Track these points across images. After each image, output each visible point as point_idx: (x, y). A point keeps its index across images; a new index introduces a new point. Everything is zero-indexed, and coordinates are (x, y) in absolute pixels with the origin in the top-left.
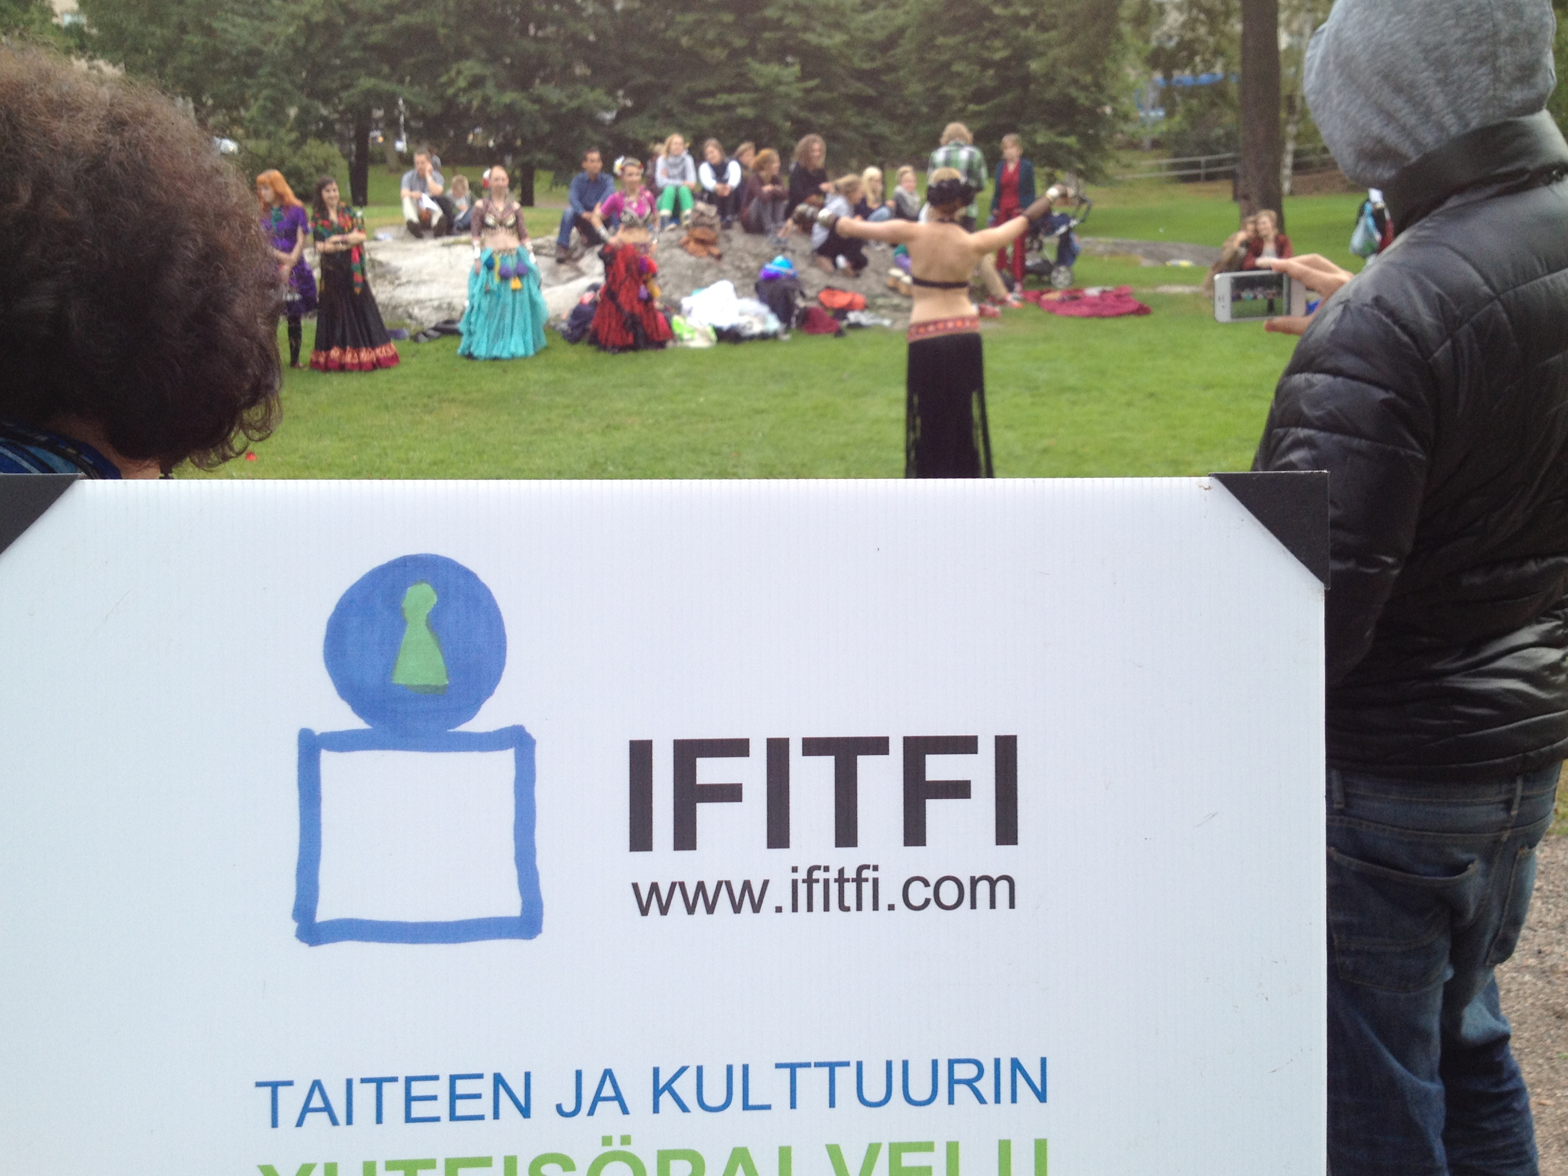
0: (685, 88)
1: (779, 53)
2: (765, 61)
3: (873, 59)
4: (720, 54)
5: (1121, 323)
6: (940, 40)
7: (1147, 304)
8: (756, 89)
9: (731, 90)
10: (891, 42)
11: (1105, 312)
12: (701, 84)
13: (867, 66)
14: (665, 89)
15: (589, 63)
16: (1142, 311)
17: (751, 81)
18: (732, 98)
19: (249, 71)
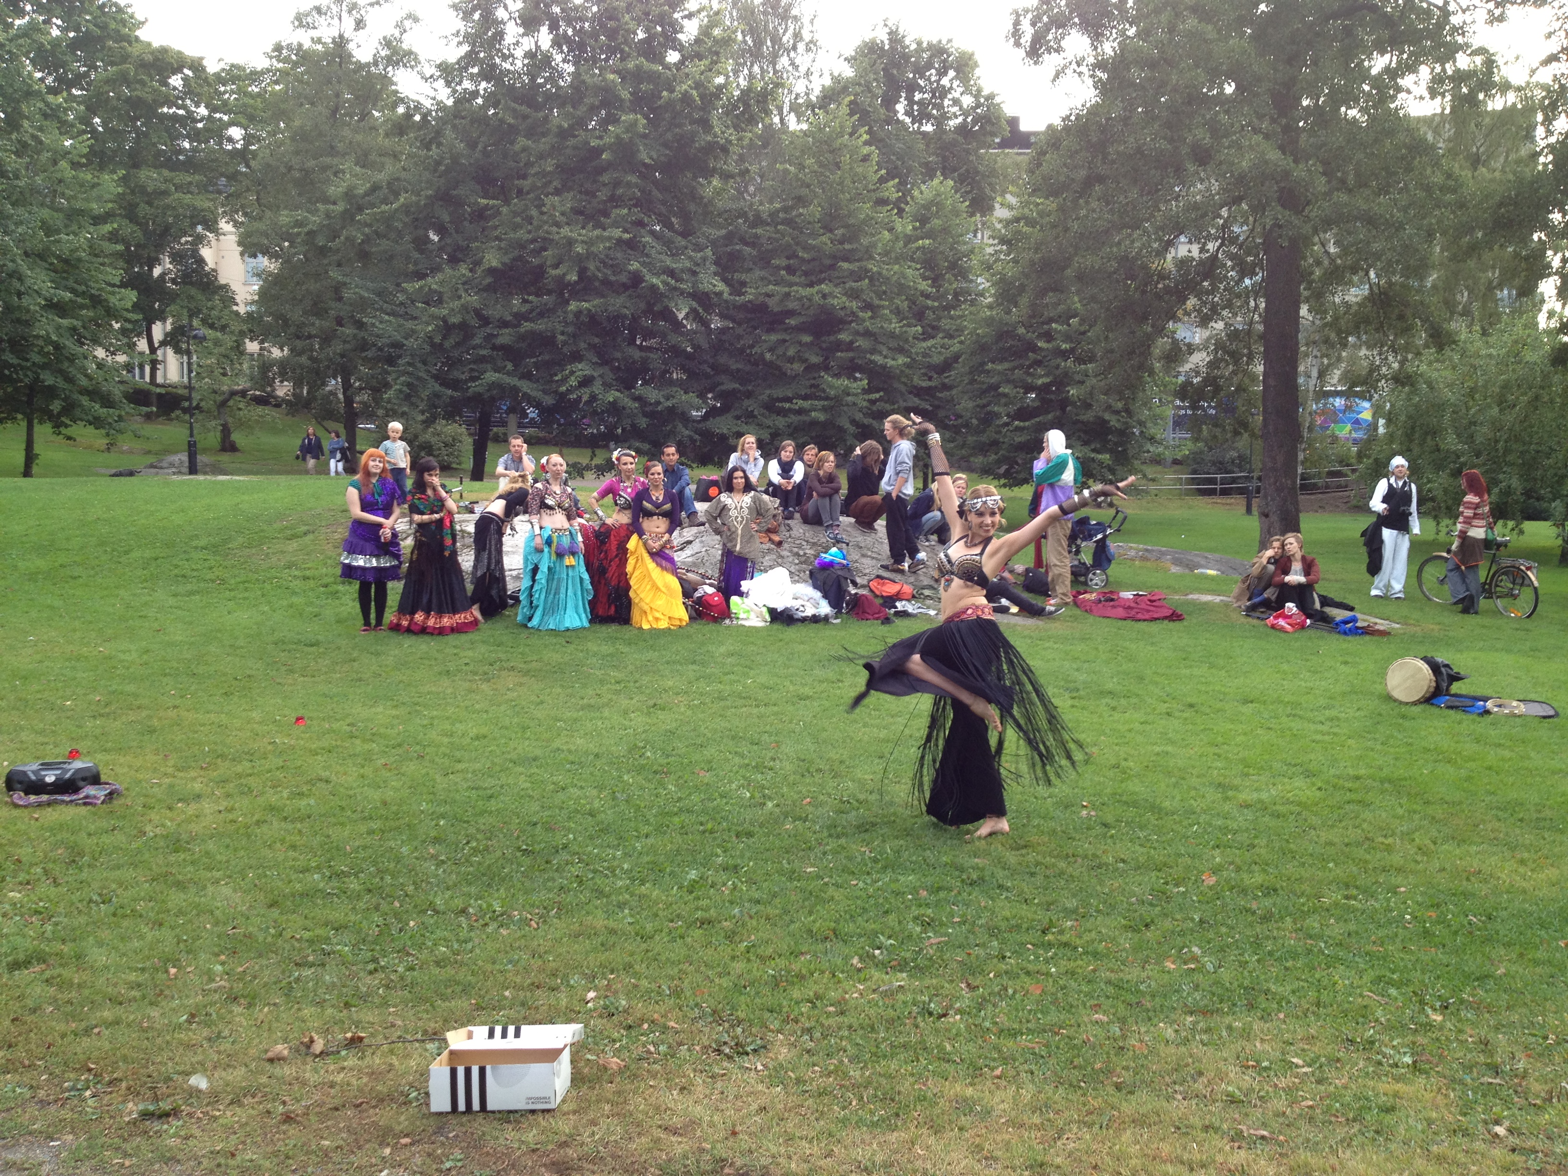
0: (765, 395)
1: (850, 370)
2: (837, 376)
3: (930, 379)
4: (798, 367)
5: (1154, 628)
6: (990, 366)
7: (1179, 611)
8: (827, 398)
9: (805, 398)
10: (946, 367)
11: (1140, 616)
12: (779, 393)
13: (924, 384)
14: (749, 395)
15: (684, 369)
16: (1175, 617)
17: (824, 391)
18: (806, 404)
19: (391, 361)
